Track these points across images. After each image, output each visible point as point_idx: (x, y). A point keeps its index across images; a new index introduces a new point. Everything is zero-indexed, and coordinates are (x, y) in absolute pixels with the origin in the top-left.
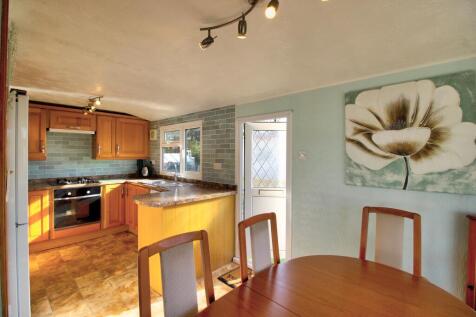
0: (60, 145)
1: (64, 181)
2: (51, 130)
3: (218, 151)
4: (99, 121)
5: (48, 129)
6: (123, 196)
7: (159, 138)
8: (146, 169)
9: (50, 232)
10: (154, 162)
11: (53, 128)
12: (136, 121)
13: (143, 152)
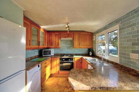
0: (65, 44)
1: (63, 55)
2: (61, 39)
3: (133, 44)
4: (74, 35)
5: (60, 39)
6: (81, 63)
7: (96, 39)
8: (91, 52)
9: (59, 71)
10: (94, 50)
11: (62, 38)
12: (87, 34)
13: (90, 45)
